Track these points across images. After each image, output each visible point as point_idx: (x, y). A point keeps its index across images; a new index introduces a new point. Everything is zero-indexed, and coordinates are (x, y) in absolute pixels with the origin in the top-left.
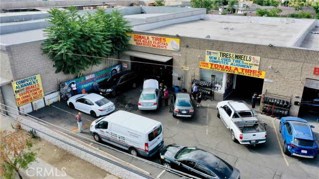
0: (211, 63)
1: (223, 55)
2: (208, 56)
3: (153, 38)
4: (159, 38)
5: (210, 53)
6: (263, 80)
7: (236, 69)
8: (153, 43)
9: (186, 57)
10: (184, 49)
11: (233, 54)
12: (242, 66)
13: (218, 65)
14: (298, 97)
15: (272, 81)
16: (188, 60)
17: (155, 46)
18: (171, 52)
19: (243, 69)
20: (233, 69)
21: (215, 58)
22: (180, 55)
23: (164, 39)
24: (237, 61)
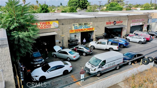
0: (75, 29)
1: (80, 24)
2: (74, 27)
3: (41, 23)
4: (45, 22)
5: (74, 25)
6: (93, 31)
7: (85, 29)
8: (40, 27)
9: (62, 30)
10: (61, 26)
11: (83, 23)
12: (87, 27)
13: (78, 30)
14: (104, 34)
15: (96, 30)
16: (63, 31)
17: (42, 28)
18: (53, 29)
19: (87, 29)
20: (84, 30)
21: (77, 27)
22: (59, 30)
23: (48, 23)
24: (85, 26)
